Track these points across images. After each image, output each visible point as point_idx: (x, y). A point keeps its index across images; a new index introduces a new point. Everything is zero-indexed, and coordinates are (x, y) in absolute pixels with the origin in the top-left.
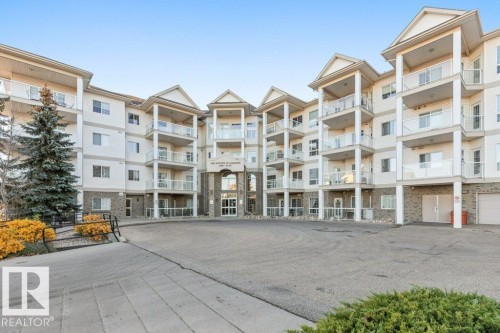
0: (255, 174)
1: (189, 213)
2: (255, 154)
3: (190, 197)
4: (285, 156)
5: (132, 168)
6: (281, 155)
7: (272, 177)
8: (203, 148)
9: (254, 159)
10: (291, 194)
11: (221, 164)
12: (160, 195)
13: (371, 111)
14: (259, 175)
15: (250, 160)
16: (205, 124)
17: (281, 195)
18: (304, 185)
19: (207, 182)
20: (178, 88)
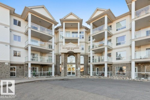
1: (49, 74)
2: (84, 46)
8: (57, 43)
9: (83, 49)
12: (32, 65)
14: (86, 56)
16: (58, 31)
19: (59, 59)
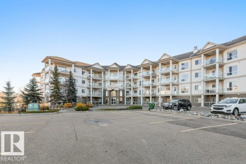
0: (122, 90)
1: (101, 103)
2: (122, 84)
3: (101, 98)
4: (132, 86)
5: (83, 89)
6: (130, 85)
7: (128, 92)
9: (121, 86)
10: (133, 98)
11: (112, 88)
12: (92, 97)
13: (155, 75)
14: (123, 91)
15: (120, 86)
17: (130, 98)
18: (138, 95)
20: (98, 64)
